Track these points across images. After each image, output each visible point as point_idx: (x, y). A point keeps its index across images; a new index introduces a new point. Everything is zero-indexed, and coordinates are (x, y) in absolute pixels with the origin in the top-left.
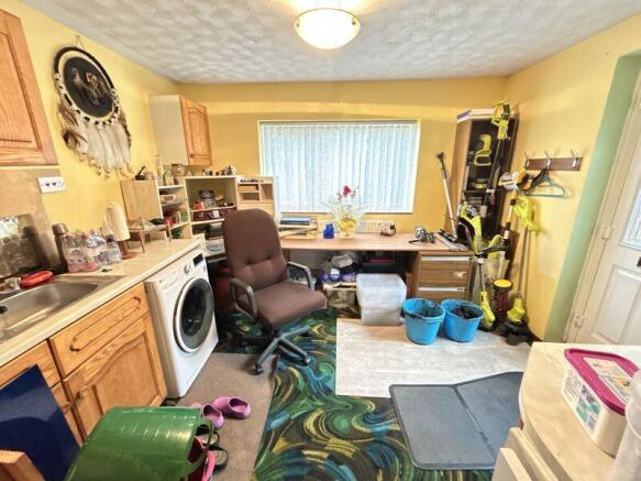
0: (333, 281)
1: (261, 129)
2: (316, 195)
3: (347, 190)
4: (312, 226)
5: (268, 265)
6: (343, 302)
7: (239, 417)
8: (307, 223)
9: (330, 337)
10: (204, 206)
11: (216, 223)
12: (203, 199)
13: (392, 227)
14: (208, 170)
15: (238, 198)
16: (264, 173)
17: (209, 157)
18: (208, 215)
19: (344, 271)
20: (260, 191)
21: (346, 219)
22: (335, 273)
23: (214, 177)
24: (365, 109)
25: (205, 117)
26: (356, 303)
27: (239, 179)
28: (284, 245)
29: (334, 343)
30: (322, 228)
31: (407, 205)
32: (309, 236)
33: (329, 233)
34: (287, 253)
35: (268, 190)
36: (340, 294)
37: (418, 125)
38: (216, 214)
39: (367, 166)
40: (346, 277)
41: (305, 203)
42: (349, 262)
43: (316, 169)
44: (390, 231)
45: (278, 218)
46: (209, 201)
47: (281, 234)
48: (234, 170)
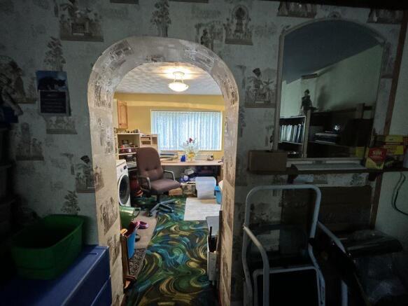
0: (185, 181)
1: (152, 113)
2: (178, 142)
3: (191, 140)
4: (175, 156)
5: (155, 171)
6: (190, 191)
7: (144, 228)
8: (173, 155)
9: (183, 204)
10: (124, 147)
11: (130, 154)
12: (124, 144)
13: (212, 157)
14: (127, 130)
15: (141, 143)
16: (153, 132)
17: (127, 125)
18: (126, 151)
19: (190, 176)
20: (151, 140)
21: (191, 153)
22: (186, 177)
23: (130, 134)
24: (198, 106)
25: (126, 107)
26: (196, 191)
27: (141, 135)
28: (162, 164)
29: (184, 206)
30: (180, 158)
31: (219, 148)
32: (173, 161)
33: (183, 159)
34: (164, 167)
35: (155, 140)
36: (188, 187)
37: (222, 113)
38: (130, 151)
39: (200, 130)
40: (191, 179)
41: (172, 146)
42: (193, 172)
43: (178, 131)
44: (211, 158)
45: (159, 152)
46: (126, 145)
47: (161, 160)
48: (139, 131)
